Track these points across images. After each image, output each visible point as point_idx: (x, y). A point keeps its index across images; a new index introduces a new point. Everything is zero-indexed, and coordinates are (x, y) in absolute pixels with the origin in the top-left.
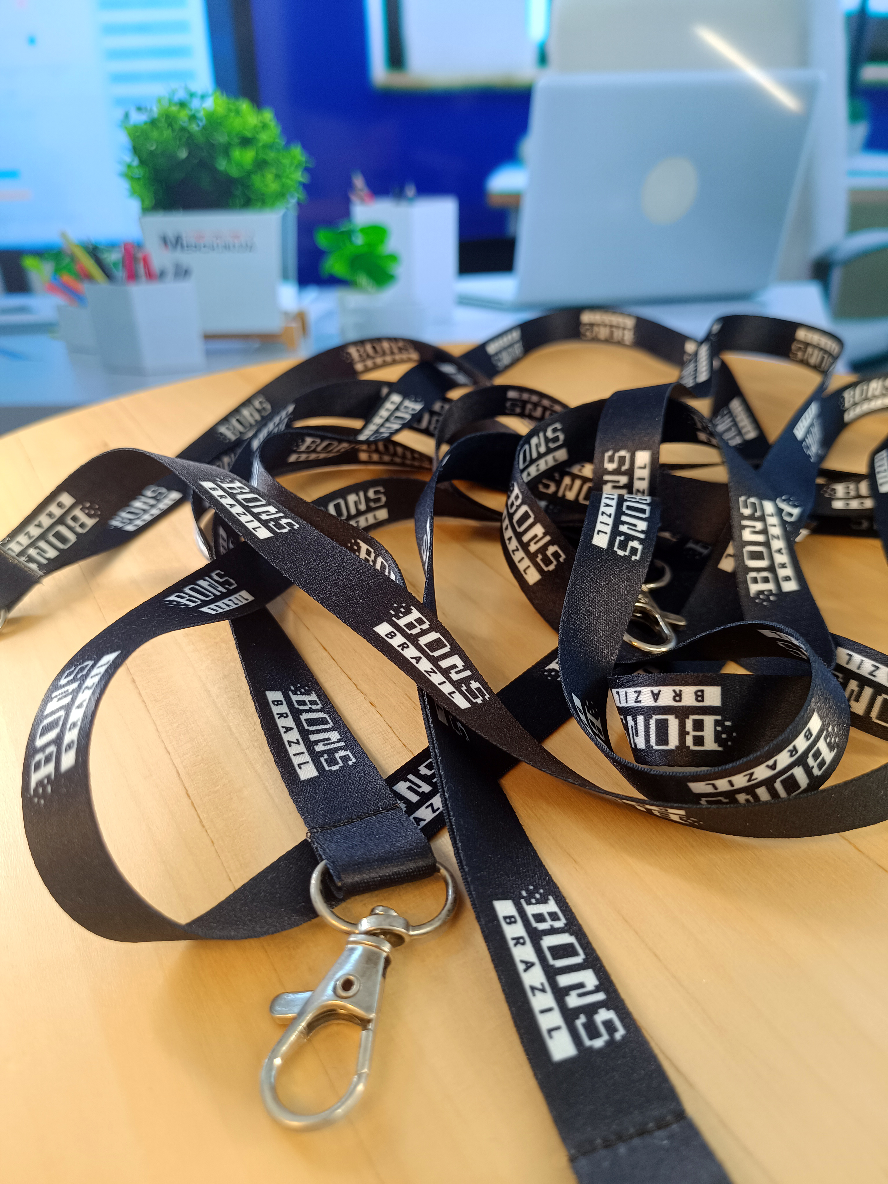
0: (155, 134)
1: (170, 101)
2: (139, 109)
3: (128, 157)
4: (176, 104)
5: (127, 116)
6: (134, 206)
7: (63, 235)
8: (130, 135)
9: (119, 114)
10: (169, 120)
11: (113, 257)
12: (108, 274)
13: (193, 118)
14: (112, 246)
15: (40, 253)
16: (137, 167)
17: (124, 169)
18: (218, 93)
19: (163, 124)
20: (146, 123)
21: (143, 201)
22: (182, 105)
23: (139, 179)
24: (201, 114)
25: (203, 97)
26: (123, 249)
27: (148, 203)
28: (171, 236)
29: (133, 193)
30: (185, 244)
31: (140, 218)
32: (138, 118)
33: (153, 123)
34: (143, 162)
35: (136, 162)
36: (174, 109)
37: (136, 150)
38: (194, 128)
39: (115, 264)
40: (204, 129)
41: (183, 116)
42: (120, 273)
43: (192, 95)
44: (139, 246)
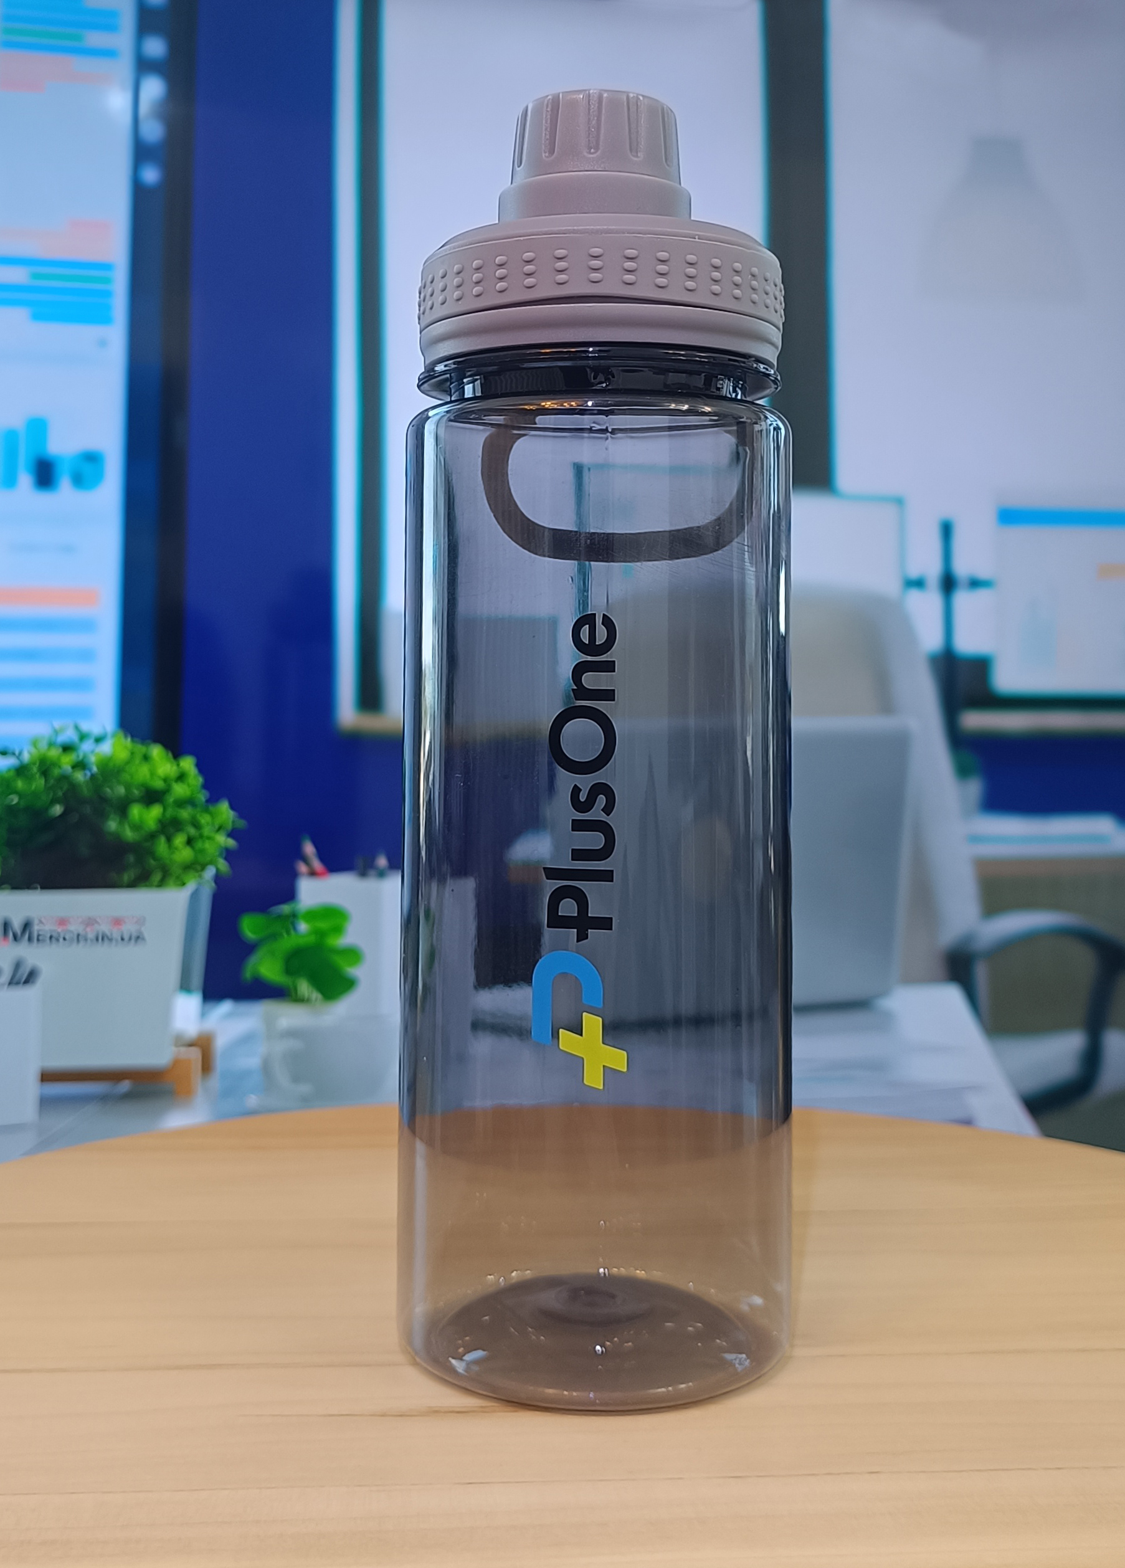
0: (20, 784)
1: (51, 744)
10: (45, 767)
13: (81, 765)
18: (121, 735)
19: (35, 769)
22: (67, 748)
24: (92, 761)
30: (36, 935)
33: (21, 770)
36: (54, 753)
38: (80, 777)
41: (67, 761)
43: (83, 737)
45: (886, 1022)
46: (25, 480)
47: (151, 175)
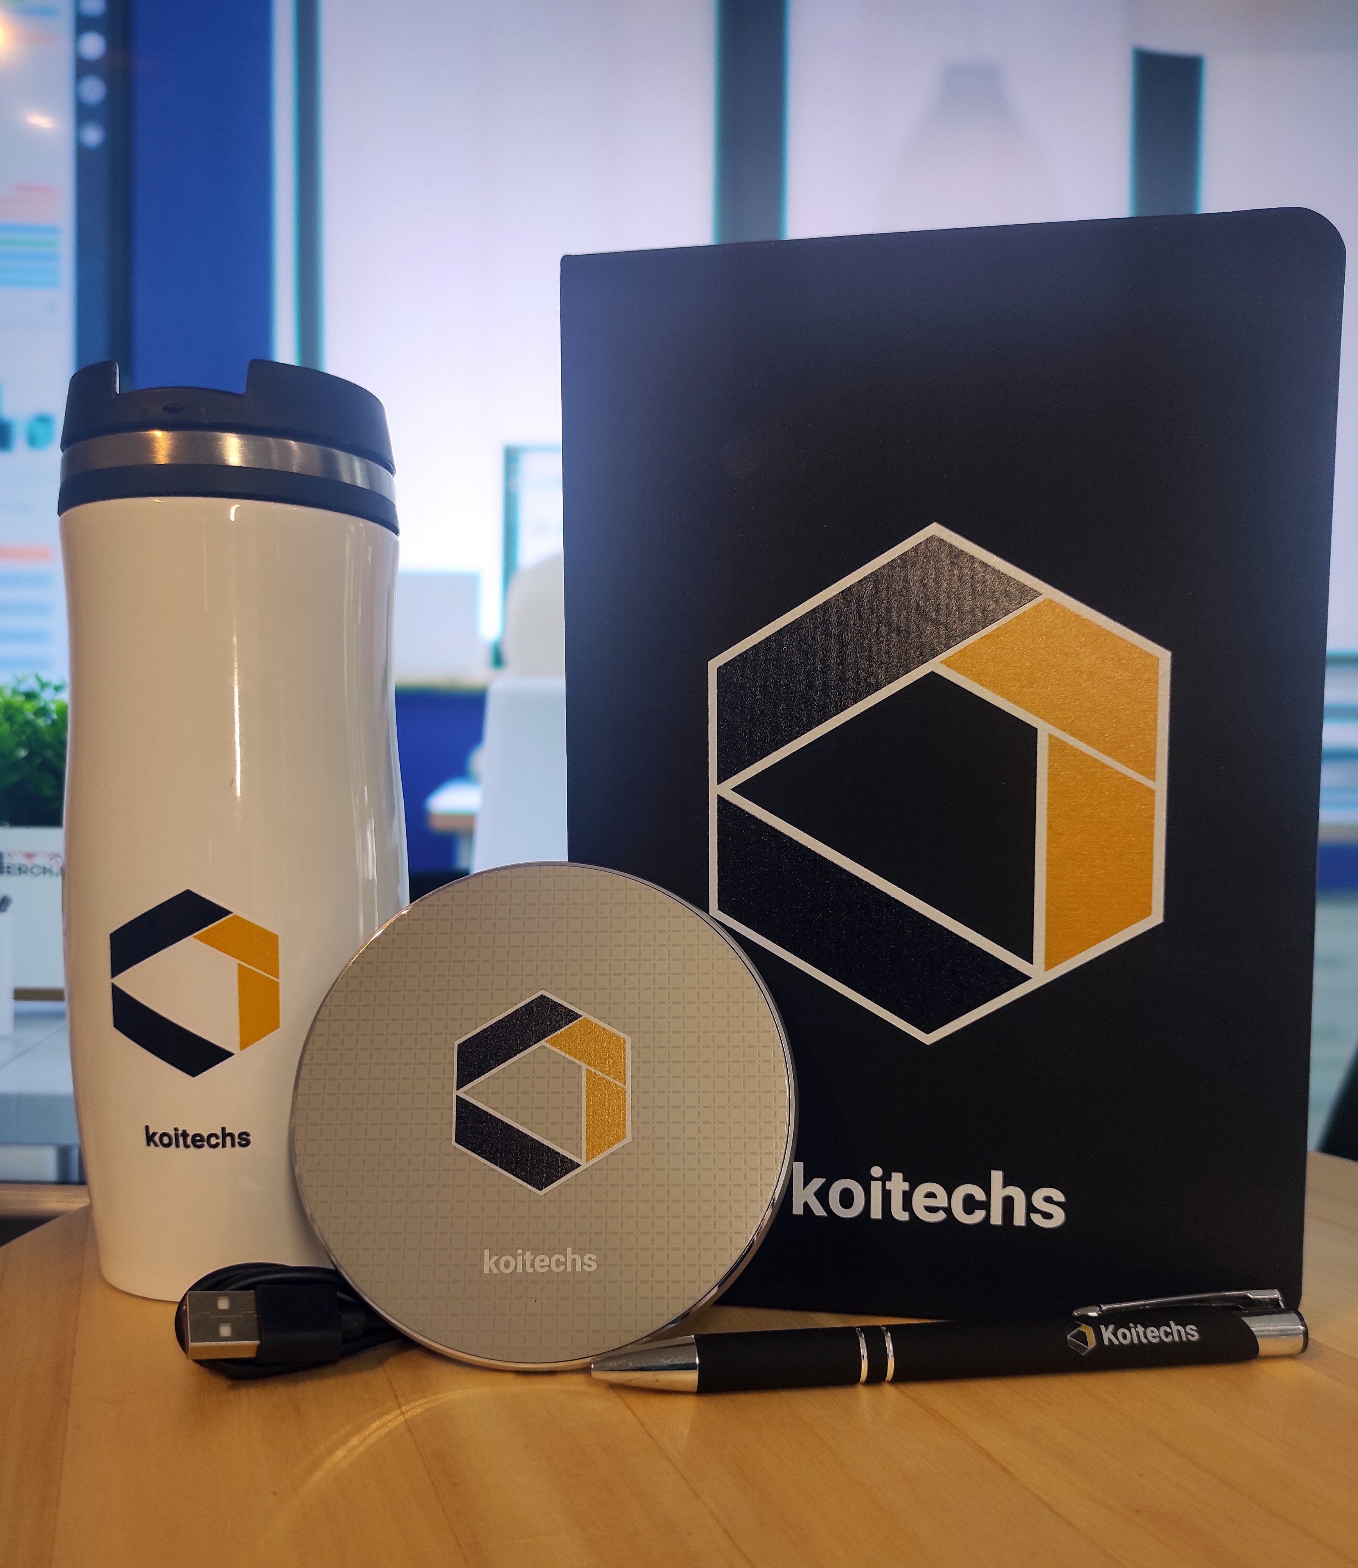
1: (15, 692)
4: (22, 695)
10: (10, 712)
13: (42, 712)
22: (30, 696)
24: (53, 707)
25: (57, 689)
36: (19, 699)
38: (41, 722)
40: (54, 723)
41: (29, 709)
43: (43, 685)
47: (93, 136)
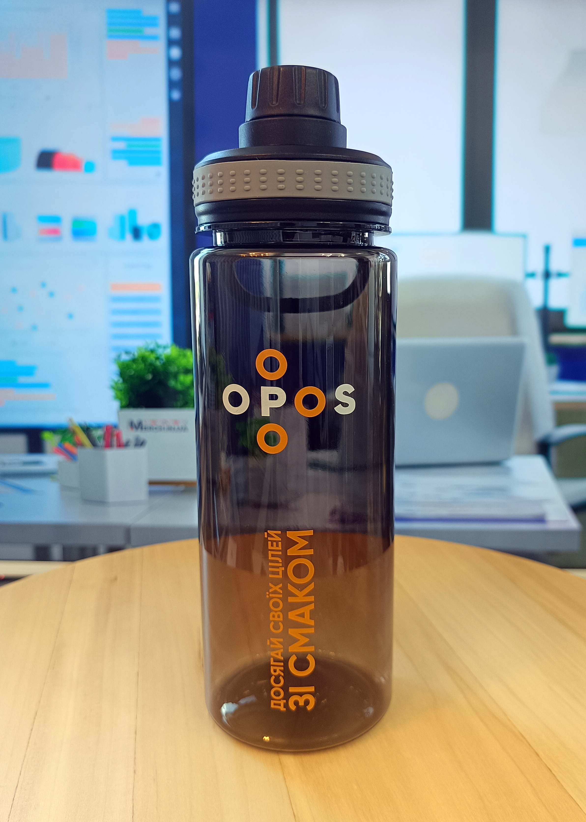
0: (134, 366)
1: (146, 349)
2: (127, 353)
3: (116, 378)
4: (149, 351)
5: (119, 357)
6: (116, 404)
7: (71, 420)
8: (119, 367)
9: (113, 355)
10: (144, 359)
11: (98, 433)
12: (94, 444)
13: (157, 358)
14: (99, 427)
15: (54, 430)
16: (121, 384)
17: (113, 384)
18: (174, 345)
19: (140, 361)
20: (130, 361)
21: (121, 403)
22: (152, 351)
23: (121, 390)
24: (163, 357)
25: (165, 347)
26: (105, 429)
27: (124, 403)
28: (136, 421)
29: (116, 397)
30: (144, 427)
31: (118, 412)
32: (125, 358)
33: (134, 361)
34: (124, 381)
35: (121, 380)
36: (147, 354)
37: (122, 374)
38: (158, 363)
39: (99, 438)
40: (164, 364)
41: (152, 357)
42: (101, 443)
43: (158, 346)
44: (116, 427)
45: (507, 472)
46: (129, 236)
47: (176, 95)
